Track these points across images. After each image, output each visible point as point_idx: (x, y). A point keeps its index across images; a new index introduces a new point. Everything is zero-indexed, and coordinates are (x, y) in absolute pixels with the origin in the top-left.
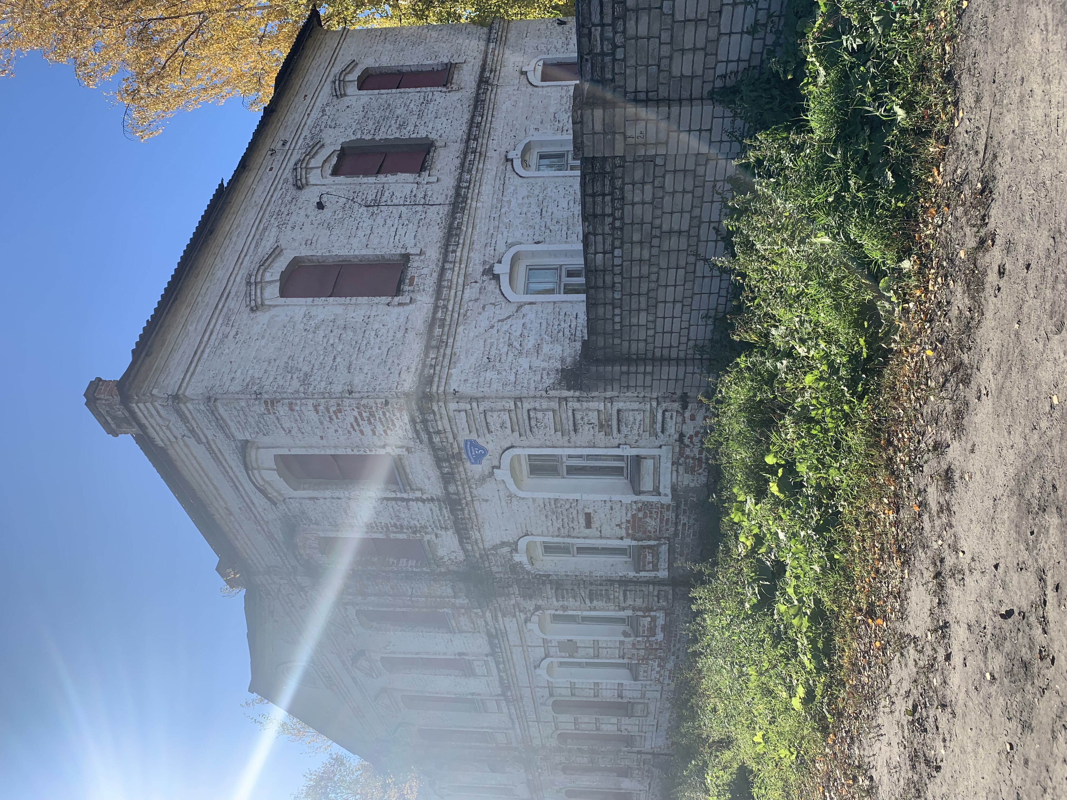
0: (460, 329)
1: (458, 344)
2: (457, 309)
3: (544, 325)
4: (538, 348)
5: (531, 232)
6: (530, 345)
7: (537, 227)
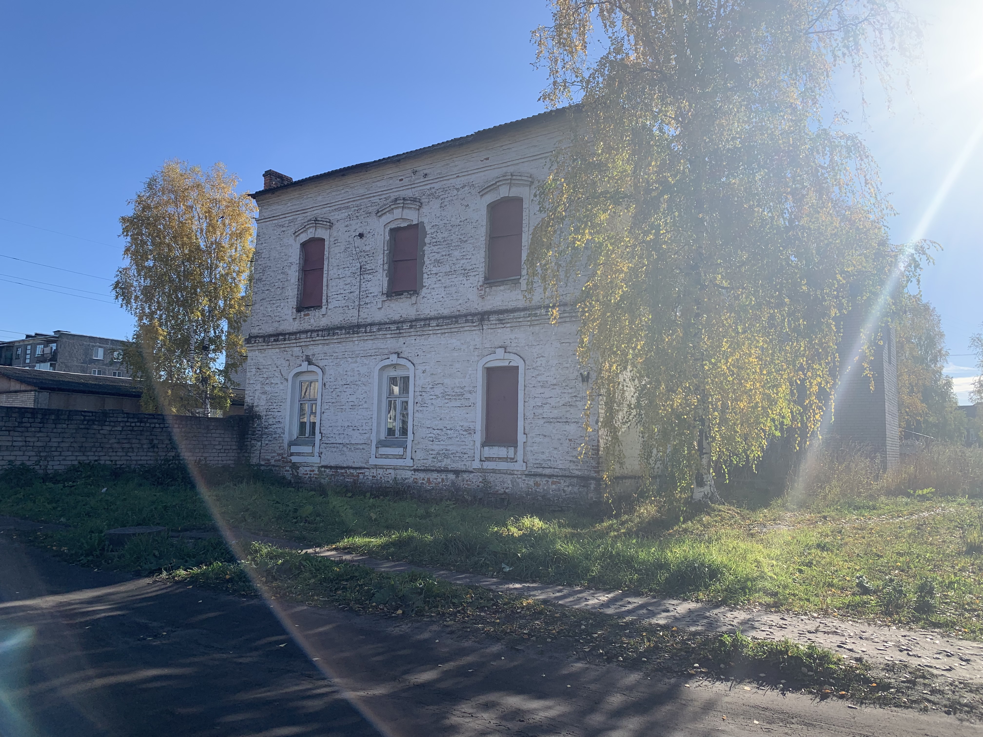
0: (277, 350)
1: (270, 351)
2: (287, 346)
3: (276, 395)
4: (264, 393)
5: (332, 380)
6: (266, 388)
7: (335, 383)
